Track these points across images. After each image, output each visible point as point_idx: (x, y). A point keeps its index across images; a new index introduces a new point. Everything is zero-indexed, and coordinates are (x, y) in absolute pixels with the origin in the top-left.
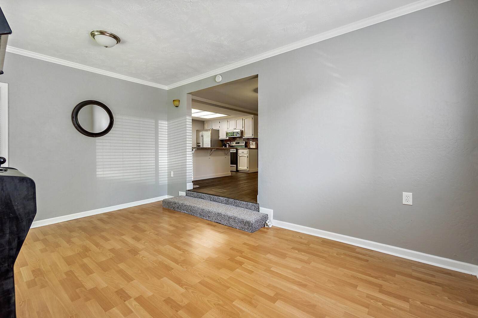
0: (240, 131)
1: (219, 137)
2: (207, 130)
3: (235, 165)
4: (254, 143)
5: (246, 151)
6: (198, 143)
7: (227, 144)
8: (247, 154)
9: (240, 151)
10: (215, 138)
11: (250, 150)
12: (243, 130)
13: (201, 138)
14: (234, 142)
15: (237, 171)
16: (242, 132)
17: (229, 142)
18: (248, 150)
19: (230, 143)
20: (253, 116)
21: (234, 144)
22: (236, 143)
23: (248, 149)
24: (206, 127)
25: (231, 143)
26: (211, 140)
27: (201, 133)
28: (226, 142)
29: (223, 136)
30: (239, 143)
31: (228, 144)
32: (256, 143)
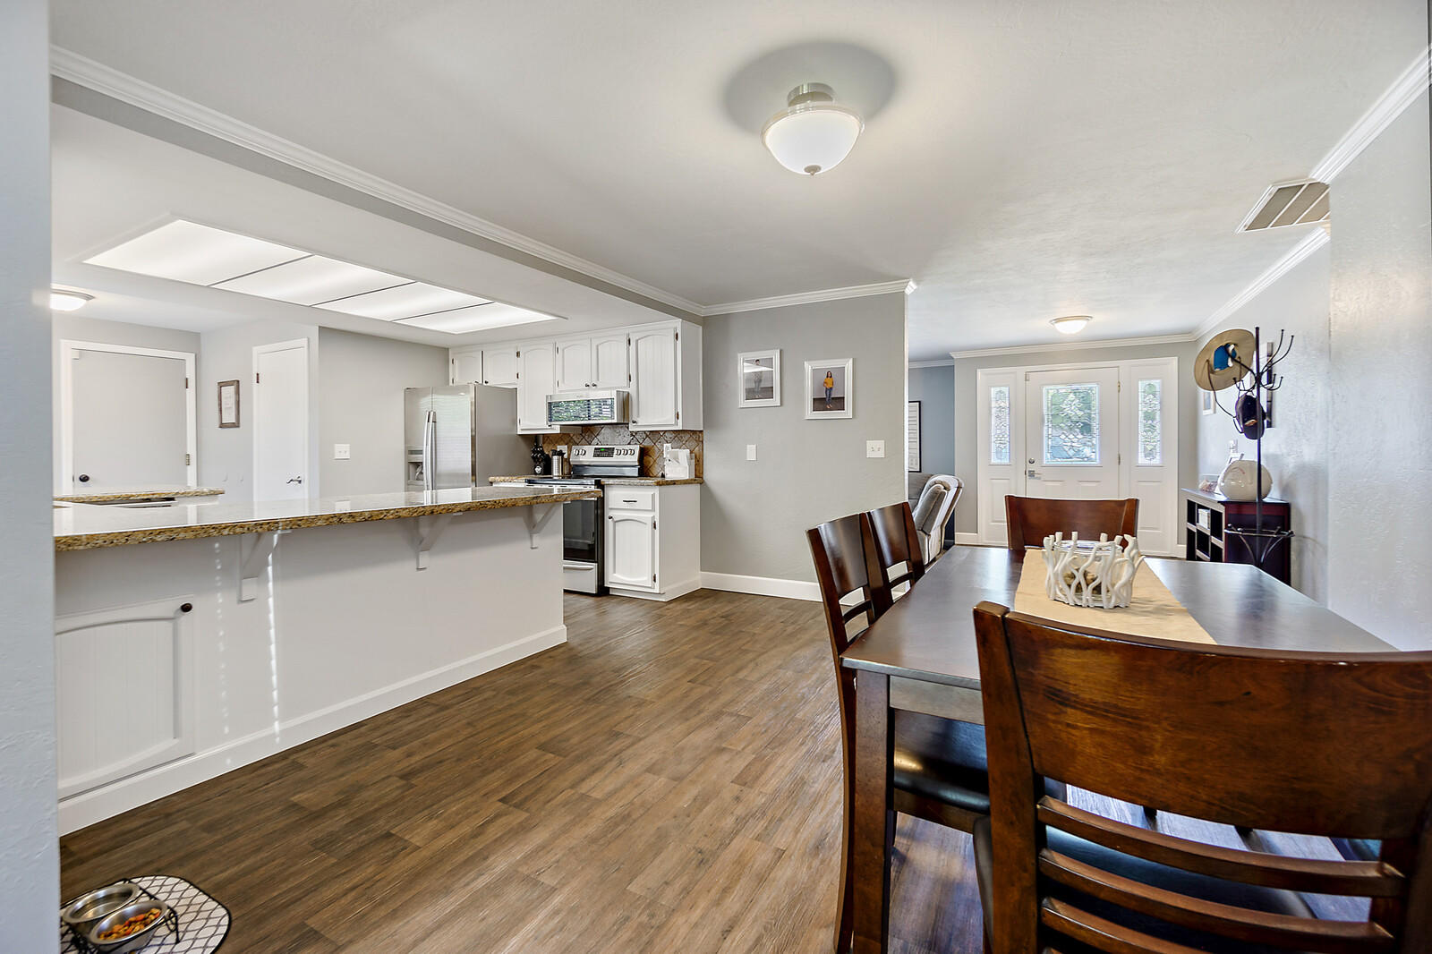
0: (614, 396)
1: (515, 422)
2: (457, 390)
3: (593, 566)
4: (684, 454)
5: (646, 495)
6: (412, 452)
7: (555, 458)
8: (653, 510)
9: (616, 496)
10: (495, 424)
11: (665, 488)
12: (632, 390)
13: (426, 428)
14: (586, 448)
15: (603, 591)
16: (626, 403)
17: (564, 448)
18: (656, 491)
19: (570, 450)
20: (677, 323)
21: (585, 455)
22: (598, 453)
23: (658, 484)
24: (455, 372)
25: (574, 451)
26: (473, 438)
27: (425, 403)
28: (551, 447)
29: (533, 420)
30: (609, 452)
31: (561, 454)
32: (691, 452)
